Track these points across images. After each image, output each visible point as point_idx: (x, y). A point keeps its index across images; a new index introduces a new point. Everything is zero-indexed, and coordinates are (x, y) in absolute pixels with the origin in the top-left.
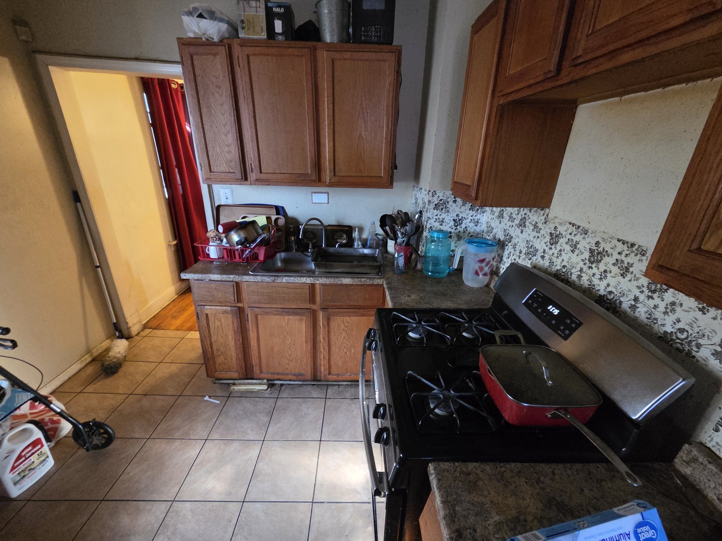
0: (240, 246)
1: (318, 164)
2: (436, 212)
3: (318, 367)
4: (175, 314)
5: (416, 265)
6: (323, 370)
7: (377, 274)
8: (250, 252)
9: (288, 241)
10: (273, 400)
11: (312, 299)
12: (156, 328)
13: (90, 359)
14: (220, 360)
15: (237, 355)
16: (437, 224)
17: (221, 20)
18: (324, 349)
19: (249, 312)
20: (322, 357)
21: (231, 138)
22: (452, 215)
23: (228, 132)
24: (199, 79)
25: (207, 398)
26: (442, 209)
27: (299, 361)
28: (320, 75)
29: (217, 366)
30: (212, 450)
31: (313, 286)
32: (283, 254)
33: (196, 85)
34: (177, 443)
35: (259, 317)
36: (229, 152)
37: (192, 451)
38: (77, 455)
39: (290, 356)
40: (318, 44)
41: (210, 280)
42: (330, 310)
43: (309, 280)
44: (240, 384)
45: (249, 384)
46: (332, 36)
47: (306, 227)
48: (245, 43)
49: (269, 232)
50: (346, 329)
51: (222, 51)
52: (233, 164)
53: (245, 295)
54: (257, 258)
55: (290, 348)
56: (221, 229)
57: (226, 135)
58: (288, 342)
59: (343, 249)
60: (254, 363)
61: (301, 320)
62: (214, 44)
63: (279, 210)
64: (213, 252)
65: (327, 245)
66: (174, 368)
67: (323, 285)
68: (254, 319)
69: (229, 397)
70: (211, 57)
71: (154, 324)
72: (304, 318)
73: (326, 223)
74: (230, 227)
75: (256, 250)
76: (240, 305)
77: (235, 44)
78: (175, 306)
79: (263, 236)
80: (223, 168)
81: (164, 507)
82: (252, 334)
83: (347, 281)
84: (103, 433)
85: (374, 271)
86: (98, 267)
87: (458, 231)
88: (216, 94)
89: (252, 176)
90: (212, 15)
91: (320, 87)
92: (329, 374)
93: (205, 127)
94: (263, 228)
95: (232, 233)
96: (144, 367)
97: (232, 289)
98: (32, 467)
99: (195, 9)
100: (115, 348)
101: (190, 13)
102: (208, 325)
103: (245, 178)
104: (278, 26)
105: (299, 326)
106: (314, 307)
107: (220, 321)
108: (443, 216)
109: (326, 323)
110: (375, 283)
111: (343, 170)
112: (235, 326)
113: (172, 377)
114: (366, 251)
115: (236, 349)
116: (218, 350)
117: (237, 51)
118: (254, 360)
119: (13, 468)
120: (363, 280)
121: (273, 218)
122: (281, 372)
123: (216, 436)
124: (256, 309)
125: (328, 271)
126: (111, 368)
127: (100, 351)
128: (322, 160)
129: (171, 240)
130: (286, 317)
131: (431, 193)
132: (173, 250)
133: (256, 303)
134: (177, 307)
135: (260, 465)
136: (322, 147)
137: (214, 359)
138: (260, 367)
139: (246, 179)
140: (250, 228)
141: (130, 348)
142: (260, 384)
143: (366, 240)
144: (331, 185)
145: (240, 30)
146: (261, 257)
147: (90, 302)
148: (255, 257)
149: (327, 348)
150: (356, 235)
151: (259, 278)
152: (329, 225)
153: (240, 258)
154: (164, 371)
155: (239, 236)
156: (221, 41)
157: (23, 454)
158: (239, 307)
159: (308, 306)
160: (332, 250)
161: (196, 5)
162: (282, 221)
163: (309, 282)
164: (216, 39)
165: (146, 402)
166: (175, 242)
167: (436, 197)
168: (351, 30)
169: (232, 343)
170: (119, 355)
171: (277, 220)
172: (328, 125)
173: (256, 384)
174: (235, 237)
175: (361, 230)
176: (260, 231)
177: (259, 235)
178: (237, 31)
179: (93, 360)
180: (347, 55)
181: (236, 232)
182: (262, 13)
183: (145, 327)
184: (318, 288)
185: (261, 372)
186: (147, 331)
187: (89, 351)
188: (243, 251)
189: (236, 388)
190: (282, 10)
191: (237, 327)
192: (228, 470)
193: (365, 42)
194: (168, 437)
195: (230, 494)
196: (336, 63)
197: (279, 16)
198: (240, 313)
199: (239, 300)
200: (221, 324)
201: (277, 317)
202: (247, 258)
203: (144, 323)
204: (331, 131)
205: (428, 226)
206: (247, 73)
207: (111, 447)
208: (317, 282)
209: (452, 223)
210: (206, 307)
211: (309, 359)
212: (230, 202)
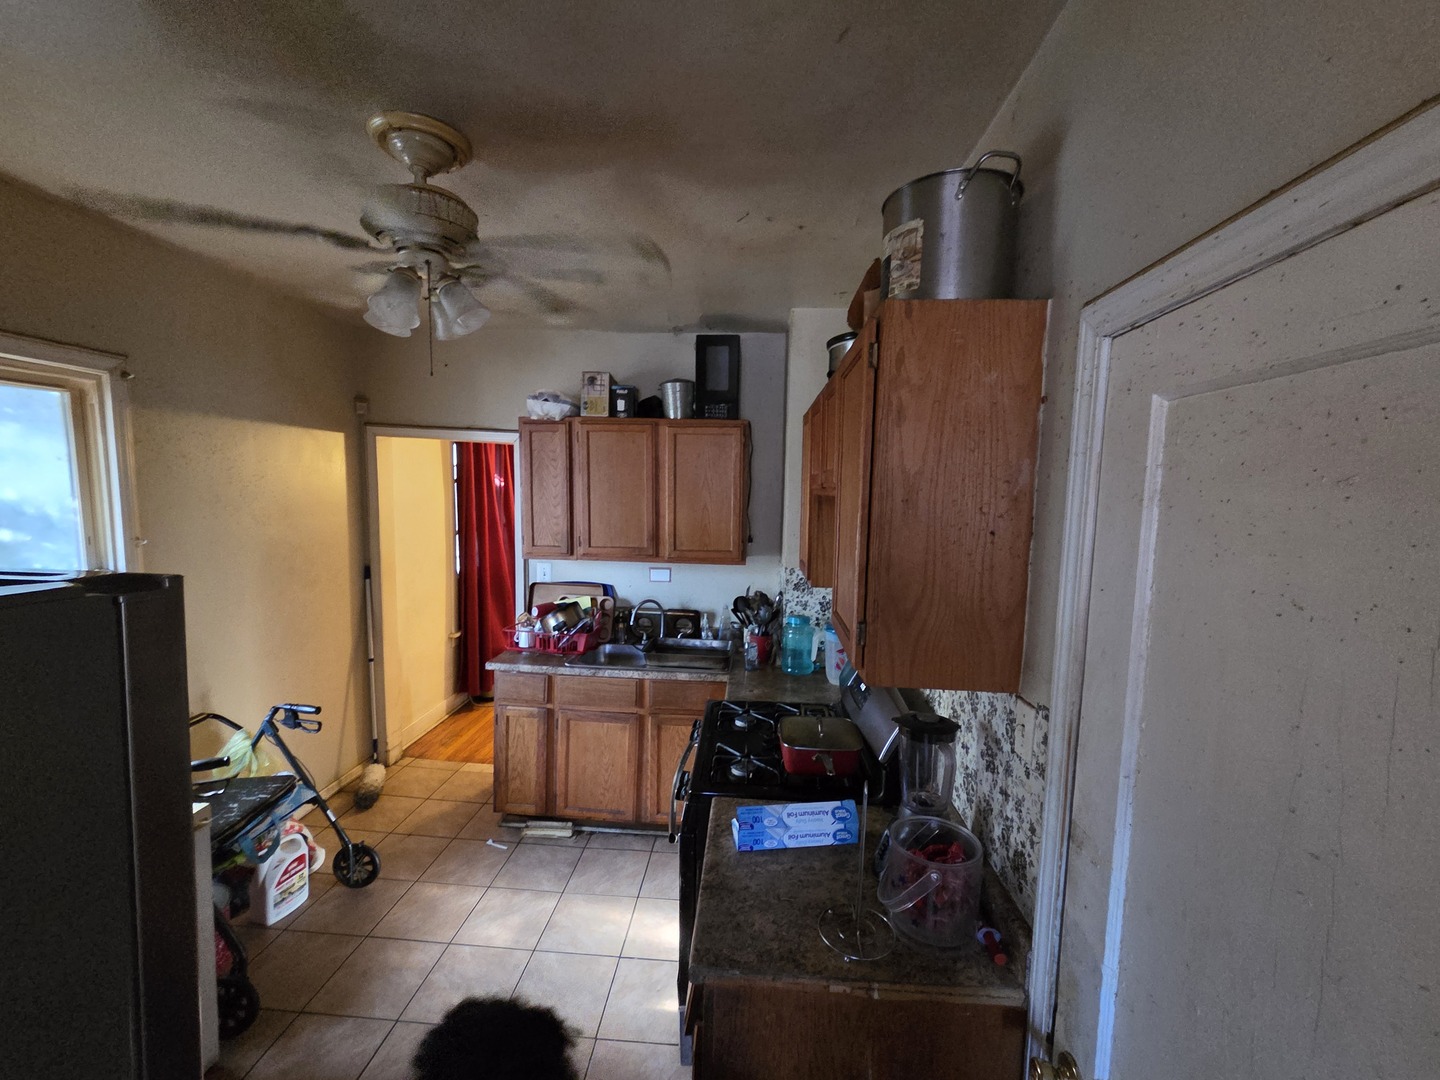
0: (557, 632)
1: (656, 538)
2: (796, 593)
3: (643, 802)
4: (444, 741)
5: (775, 661)
6: (649, 804)
7: (723, 669)
8: (568, 640)
9: (615, 630)
10: (579, 851)
11: (639, 701)
12: (421, 756)
13: (336, 789)
14: (514, 785)
15: (538, 777)
16: (799, 609)
17: (565, 402)
18: (652, 772)
19: (560, 717)
20: (649, 786)
21: (561, 511)
22: (817, 597)
23: (558, 504)
24: (535, 454)
25: (490, 842)
26: (804, 590)
27: (618, 790)
28: (661, 448)
29: (510, 793)
30: (496, 899)
31: (640, 683)
32: (608, 648)
33: (531, 459)
34: (452, 889)
35: (572, 723)
36: (557, 524)
37: (471, 898)
38: (332, 892)
39: (606, 782)
40: (661, 421)
41: (519, 672)
42: (661, 716)
43: (636, 675)
44: (535, 827)
45: (547, 827)
46: (675, 413)
47: (639, 612)
48: (586, 421)
49: (594, 616)
50: (681, 743)
51: (563, 428)
52: (559, 536)
53: (557, 693)
54: (575, 648)
55: (607, 770)
56: (535, 612)
57: (555, 507)
58: (605, 761)
59: (684, 641)
60: (558, 793)
61: (624, 729)
62: (554, 423)
63: (607, 590)
64: (523, 639)
65: (665, 635)
66: (446, 806)
67: (654, 681)
68: (565, 725)
69: (519, 843)
70: (550, 433)
71: (417, 750)
72: (628, 726)
73: (666, 607)
74: (545, 610)
75: (575, 639)
76: (549, 706)
77: (576, 421)
78: (444, 730)
79: (585, 621)
80: (549, 541)
81: (438, 949)
82: (560, 748)
83: (683, 676)
84: (367, 863)
85: (718, 666)
86: (371, 660)
87: (826, 617)
88: (551, 468)
89: (579, 550)
90: (556, 398)
91: (661, 459)
92: (658, 812)
93: (534, 499)
94: (586, 611)
95: (550, 615)
96: (406, 803)
97: (542, 684)
98: (292, 890)
99: (541, 394)
100: (371, 775)
101: (535, 398)
102: (507, 732)
103: (570, 552)
104: (621, 405)
105: (621, 737)
106: (641, 712)
107: (523, 728)
108: (806, 598)
109: (655, 732)
110: (718, 680)
111: (685, 544)
112: (541, 734)
113: (443, 817)
114: (716, 644)
115: (538, 768)
116: (514, 770)
117: (577, 427)
118: (559, 788)
119: (279, 883)
120: (703, 675)
121: (600, 599)
122: (592, 807)
123: (502, 884)
124: (570, 712)
125: (661, 664)
126: (366, 799)
127: (349, 780)
128: (661, 532)
129: (453, 631)
130: (606, 724)
131: (788, 571)
132: (453, 645)
133: (570, 703)
134: (447, 732)
135: (557, 917)
136: (661, 520)
137: (507, 781)
138: (566, 798)
139: (572, 553)
140: (571, 610)
141: (388, 778)
142: (563, 828)
143: (717, 630)
144: (671, 560)
145: (582, 409)
146: (581, 648)
147: (352, 714)
148: (573, 646)
149: (655, 771)
150: (704, 622)
151: (577, 671)
152: (670, 610)
153: (555, 648)
154: (432, 809)
155: (557, 620)
156: (562, 420)
157: (290, 868)
158: (548, 709)
159: (635, 710)
160: (670, 641)
161: (543, 390)
162: (609, 604)
163: (637, 677)
164: (557, 419)
165: (411, 843)
166: (458, 635)
167: (795, 575)
168: (694, 407)
169: (533, 760)
170: (376, 784)
171: (604, 601)
172: (669, 496)
173: (557, 828)
174: (552, 622)
175: (712, 616)
176: (582, 615)
177: (581, 619)
178: (579, 408)
179: (340, 791)
180: (690, 430)
181: (554, 615)
182: (606, 395)
183: (405, 754)
184: (647, 684)
185: (566, 807)
186: (407, 760)
187: (337, 778)
188: (559, 639)
189: (529, 833)
190: (626, 392)
191: (543, 737)
192: (515, 920)
193: (709, 418)
194: (440, 880)
195: (517, 942)
196: (678, 436)
197: (622, 397)
198: (549, 716)
199: (549, 700)
200: (524, 732)
201: (596, 723)
202: (564, 648)
203: (404, 748)
204: (672, 502)
205: (788, 611)
206: (585, 448)
207: (371, 886)
208: (647, 677)
209: (818, 607)
210: (508, 707)
211: (632, 787)
212: (547, 579)
